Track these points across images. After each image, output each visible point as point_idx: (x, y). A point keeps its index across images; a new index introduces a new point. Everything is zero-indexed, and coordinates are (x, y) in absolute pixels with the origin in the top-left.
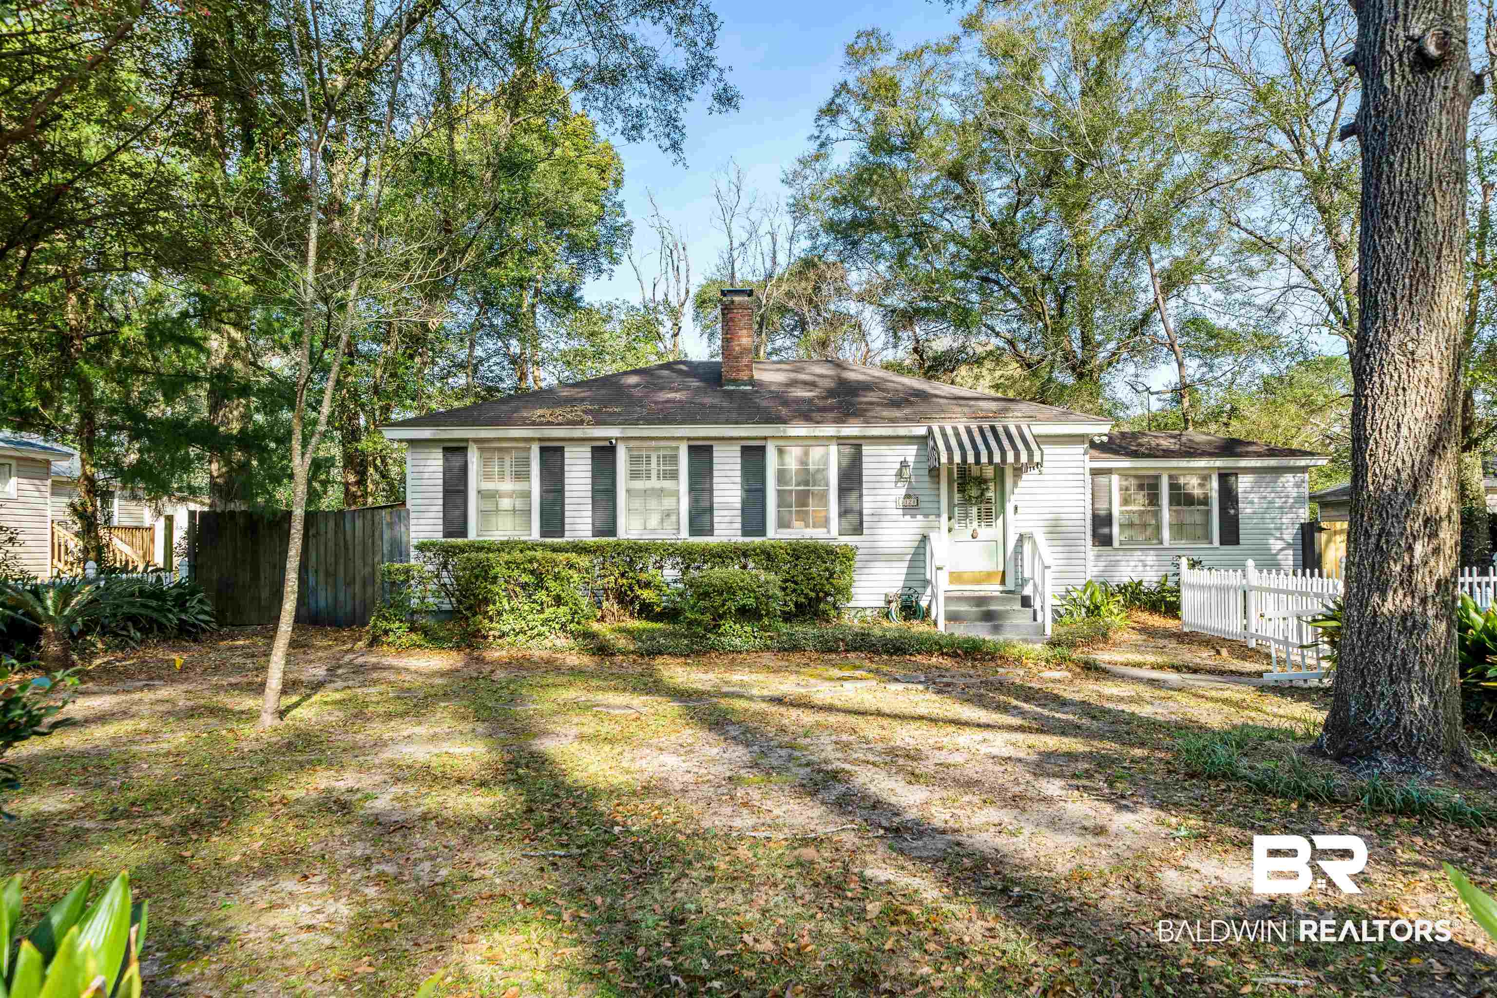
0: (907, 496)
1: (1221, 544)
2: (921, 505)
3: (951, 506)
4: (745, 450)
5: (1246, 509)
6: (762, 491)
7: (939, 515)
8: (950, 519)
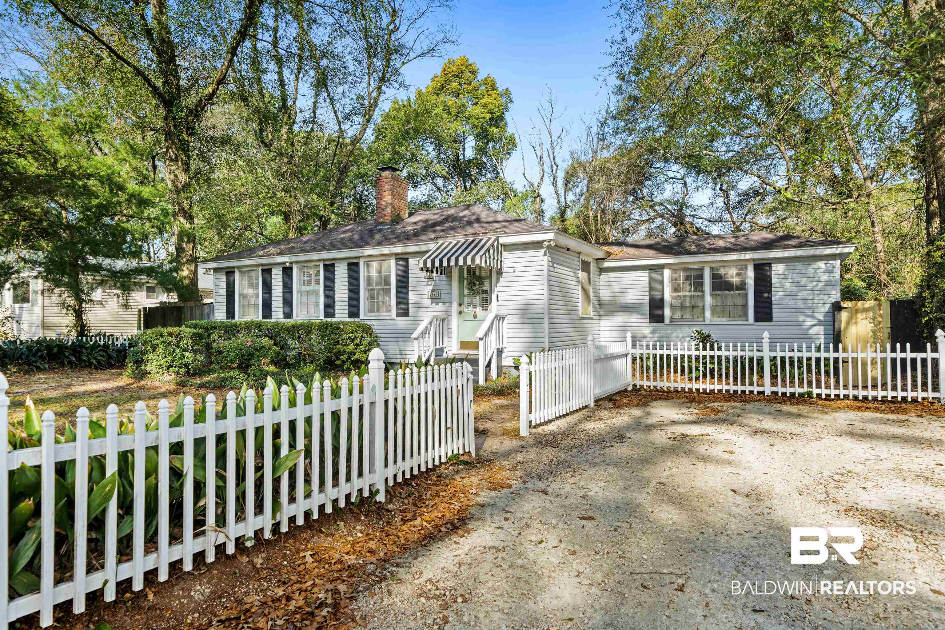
0: (433, 291)
1: (757, 320)
2: (442, 296)
3: (461, 296)
4: (349, 264)
5: (778, 293)
6: (358, 290)
7: (451, 303)
8: (460, 305)
